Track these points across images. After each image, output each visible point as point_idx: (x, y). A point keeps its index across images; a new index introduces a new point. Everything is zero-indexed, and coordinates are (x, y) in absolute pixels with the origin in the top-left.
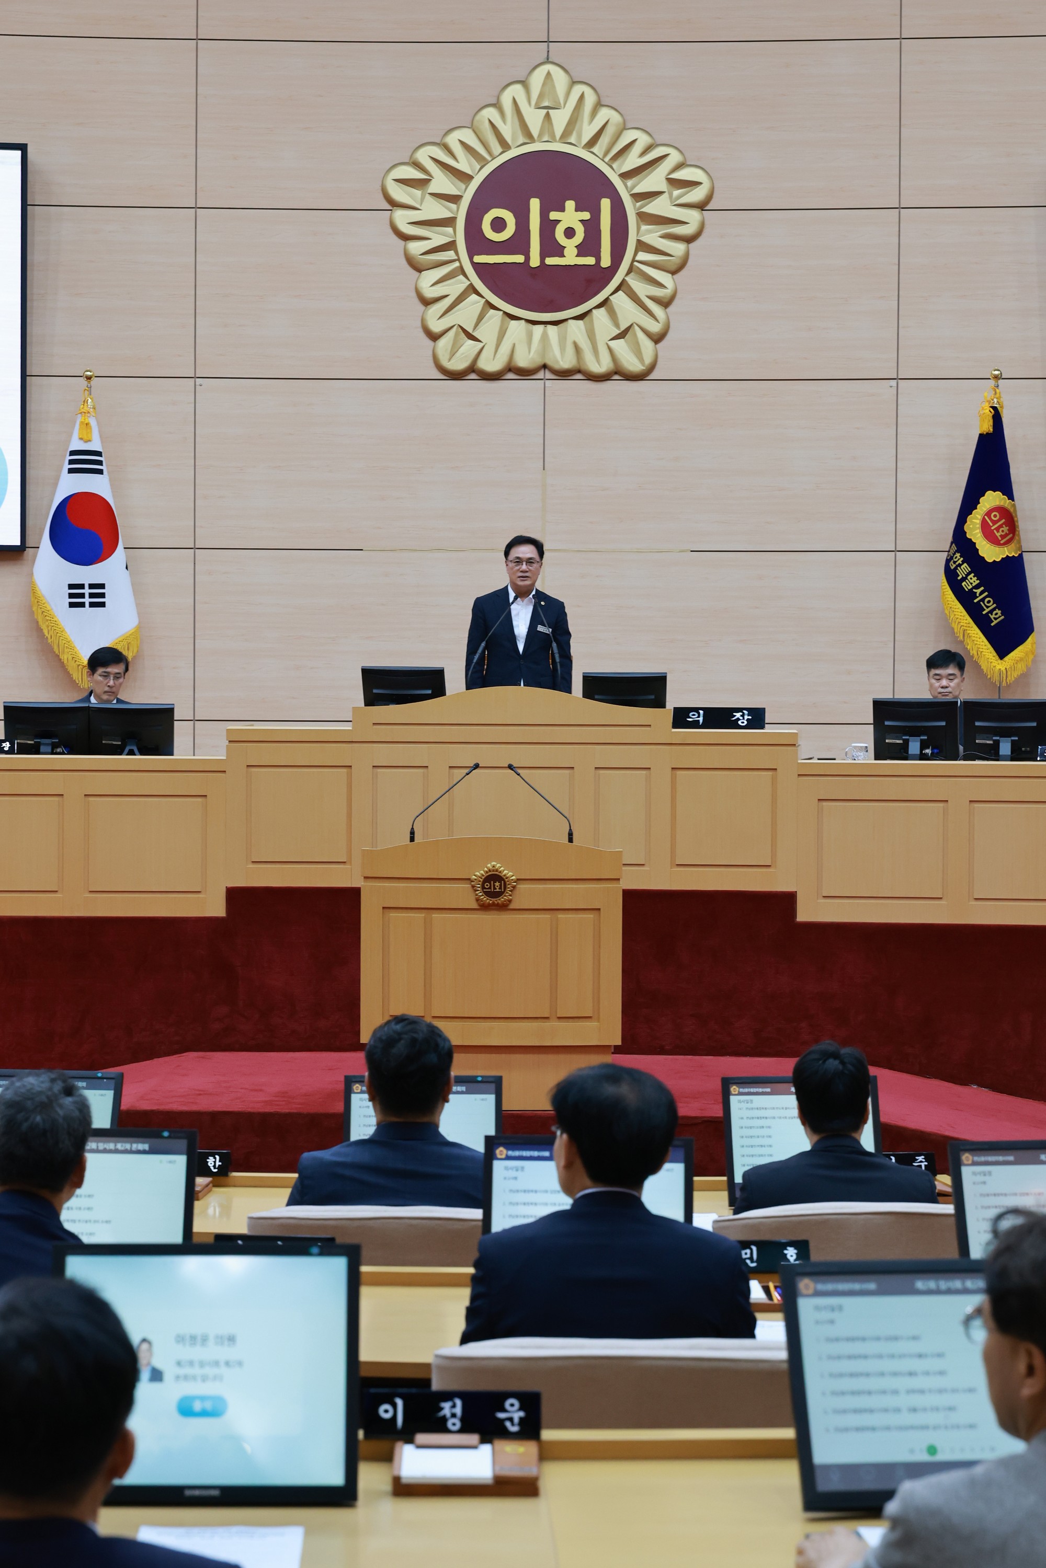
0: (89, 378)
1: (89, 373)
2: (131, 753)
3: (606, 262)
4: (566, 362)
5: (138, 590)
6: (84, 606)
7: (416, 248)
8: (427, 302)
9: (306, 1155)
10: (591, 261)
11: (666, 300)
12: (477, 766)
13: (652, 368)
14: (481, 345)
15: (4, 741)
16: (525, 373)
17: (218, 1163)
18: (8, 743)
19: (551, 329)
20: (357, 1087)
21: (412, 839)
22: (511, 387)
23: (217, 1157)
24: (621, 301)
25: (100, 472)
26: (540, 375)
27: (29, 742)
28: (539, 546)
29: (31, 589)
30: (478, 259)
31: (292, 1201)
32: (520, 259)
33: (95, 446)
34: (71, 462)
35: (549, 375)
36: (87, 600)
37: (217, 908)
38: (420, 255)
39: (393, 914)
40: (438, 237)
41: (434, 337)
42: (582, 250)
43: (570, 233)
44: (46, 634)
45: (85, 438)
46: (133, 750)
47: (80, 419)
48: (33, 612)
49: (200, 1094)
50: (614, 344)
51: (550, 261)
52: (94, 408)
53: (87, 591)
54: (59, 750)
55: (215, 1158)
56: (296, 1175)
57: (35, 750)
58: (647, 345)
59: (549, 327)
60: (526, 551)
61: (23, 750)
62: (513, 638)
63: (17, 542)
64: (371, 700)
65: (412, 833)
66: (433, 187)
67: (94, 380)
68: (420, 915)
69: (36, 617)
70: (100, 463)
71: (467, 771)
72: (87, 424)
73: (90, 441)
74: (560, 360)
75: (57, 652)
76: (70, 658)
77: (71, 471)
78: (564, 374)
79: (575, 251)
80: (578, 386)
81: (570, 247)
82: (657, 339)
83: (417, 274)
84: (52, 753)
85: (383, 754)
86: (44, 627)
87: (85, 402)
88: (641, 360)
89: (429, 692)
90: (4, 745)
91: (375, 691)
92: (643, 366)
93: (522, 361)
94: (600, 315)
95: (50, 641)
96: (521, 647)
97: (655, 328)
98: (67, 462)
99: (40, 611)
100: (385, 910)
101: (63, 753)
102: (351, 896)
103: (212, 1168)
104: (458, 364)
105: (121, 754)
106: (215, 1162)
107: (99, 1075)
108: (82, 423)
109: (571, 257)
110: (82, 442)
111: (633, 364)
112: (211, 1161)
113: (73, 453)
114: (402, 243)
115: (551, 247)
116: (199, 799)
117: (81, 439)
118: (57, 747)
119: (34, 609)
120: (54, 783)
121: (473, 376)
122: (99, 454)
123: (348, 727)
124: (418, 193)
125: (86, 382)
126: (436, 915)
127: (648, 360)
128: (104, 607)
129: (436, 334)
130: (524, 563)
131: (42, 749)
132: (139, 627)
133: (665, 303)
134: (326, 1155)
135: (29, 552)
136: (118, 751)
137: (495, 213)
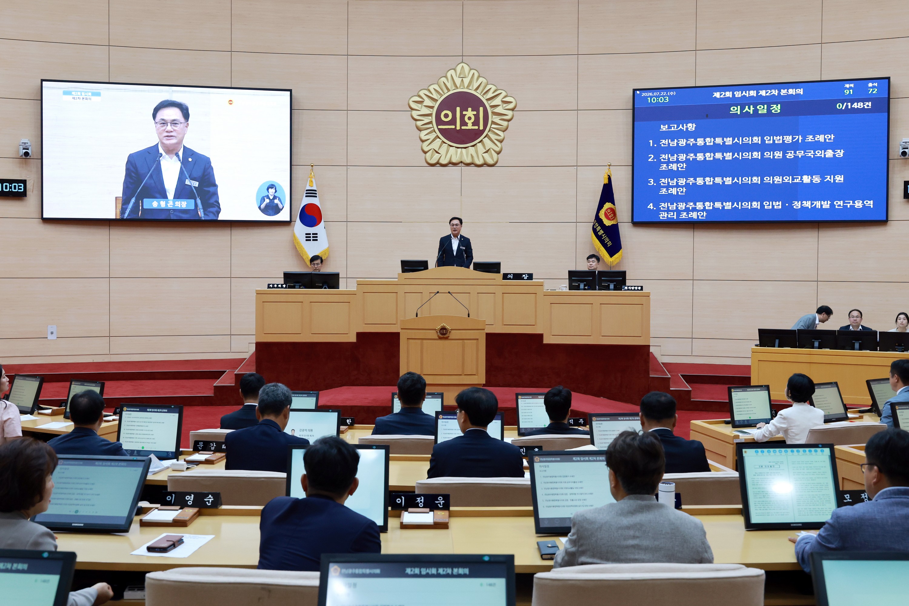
0: (312, 166)
1: (312, 164)
2: (325, 288)
3: (481, 128)
4: (468, 161)
5: (328, 235)
6: (311, 241)
7: (419, 123)
8: (423, 141)
9: (378, 418)
10: (476, 127)
11: (501, 140)
12: (438, 292)
13: (496, 162)
14: (440, 155)
15: (284, 284)
16: (455, 164)
17: (350, 422)
18: (285, 285)
19: (464, 150)
20: (396, 396)
21: (417, 316)
22: (451, 168)
23: (350, 419)
24: (486, 140)
25: (316, 197)
26: (460, 165)
27: (292, 285)
28: (461, 221)
29: (293, 235)
30: (439, 127)
31: (373, 434)
32: (453, 127)
33: (314, 188)
34: (306, 193)
35: (463, 165)
36: (312, 239)
37: (353, 339)
38: (421, 125)
39: (411, 341)
40: (427, 119)
41: (425, 153)
42: (474, 124)
43: (470, 118)
44: (298, 250)
45: (311, 186)
46: (326, 287)
47: (309, 179)
48: (294, 242)
49: (347, 400)
50: (484, 155)
51: (463, 128)
52: (314, 176)
53: (311, 236)
54: (301, 287)
55: (349, 420)
56: (374, 425)
57: (294, 287)
58: (495, 155)
59: (463, 149)
60: (456, 222)
61: (290, 287)
62: (452, 251)
63: (289, 220)
64: (404, 271)
65: (417, 314)
66: (425, 104)
67: (314, 167)
68: (419, 341)
69: (295, 244)
70: (316, 194)
71: (435, 294)
72: (312, 181)
73: (312, 186)
74: (466, 160)
75: (302, 256)
76: (306, 257)
77: (306, 196)
78: (468, 165)
79: (471, 124)
80: (472, 169)
81: (470, 123)
82: (498, 153)
83: (420, 132)
84: (299, 288)
85: (408, 288)
86: (297, 247)
87: (311, 174)
88: (493, 160)
89: (423, 268)
90: (283, 285)
91: (405, 268)
92: (494, 162)
93: (454, 160)
94: (479, 145)
95: (299, 252)
96: (455, 254)
97: (498, 149)
98: (305, 193)
99: (296, 242)
100: (408, 339)
101: (303, 288)
102: (397, 335)
103: (348, 423)
104: (433, 161)
105: (322, 289)
106: (349, 421)
107: (311, 392)
108: (310, 180)
109: (470, 127)
110: (310, 187)
111: (491, 162)
112: (348, 421)
113: (307, 190)
114: (415, 122)
115: (463, 123)
116: (347, 303)
117: (310, 186)
118: (301, 286)
119: (294, 241)
120: (300, 298)
121: (438, 165)
122: (316, 191)
123: (397, 280)
124: (420, 105)
125: (311, 167)
126: (424, 341)
127: (495, 160)
128: (317, 241)
129: (426, 151)
130: (455, 225)
131: (296, 287)
132: (329, 247)
133: (501, 141)
134: (384, 418)
135: (293, 223)
136: (321, 287)
137: (445, 112)
